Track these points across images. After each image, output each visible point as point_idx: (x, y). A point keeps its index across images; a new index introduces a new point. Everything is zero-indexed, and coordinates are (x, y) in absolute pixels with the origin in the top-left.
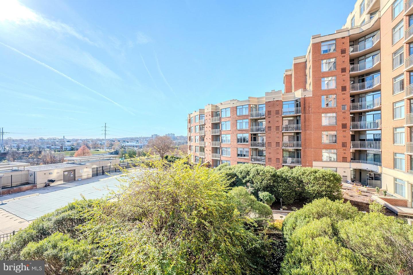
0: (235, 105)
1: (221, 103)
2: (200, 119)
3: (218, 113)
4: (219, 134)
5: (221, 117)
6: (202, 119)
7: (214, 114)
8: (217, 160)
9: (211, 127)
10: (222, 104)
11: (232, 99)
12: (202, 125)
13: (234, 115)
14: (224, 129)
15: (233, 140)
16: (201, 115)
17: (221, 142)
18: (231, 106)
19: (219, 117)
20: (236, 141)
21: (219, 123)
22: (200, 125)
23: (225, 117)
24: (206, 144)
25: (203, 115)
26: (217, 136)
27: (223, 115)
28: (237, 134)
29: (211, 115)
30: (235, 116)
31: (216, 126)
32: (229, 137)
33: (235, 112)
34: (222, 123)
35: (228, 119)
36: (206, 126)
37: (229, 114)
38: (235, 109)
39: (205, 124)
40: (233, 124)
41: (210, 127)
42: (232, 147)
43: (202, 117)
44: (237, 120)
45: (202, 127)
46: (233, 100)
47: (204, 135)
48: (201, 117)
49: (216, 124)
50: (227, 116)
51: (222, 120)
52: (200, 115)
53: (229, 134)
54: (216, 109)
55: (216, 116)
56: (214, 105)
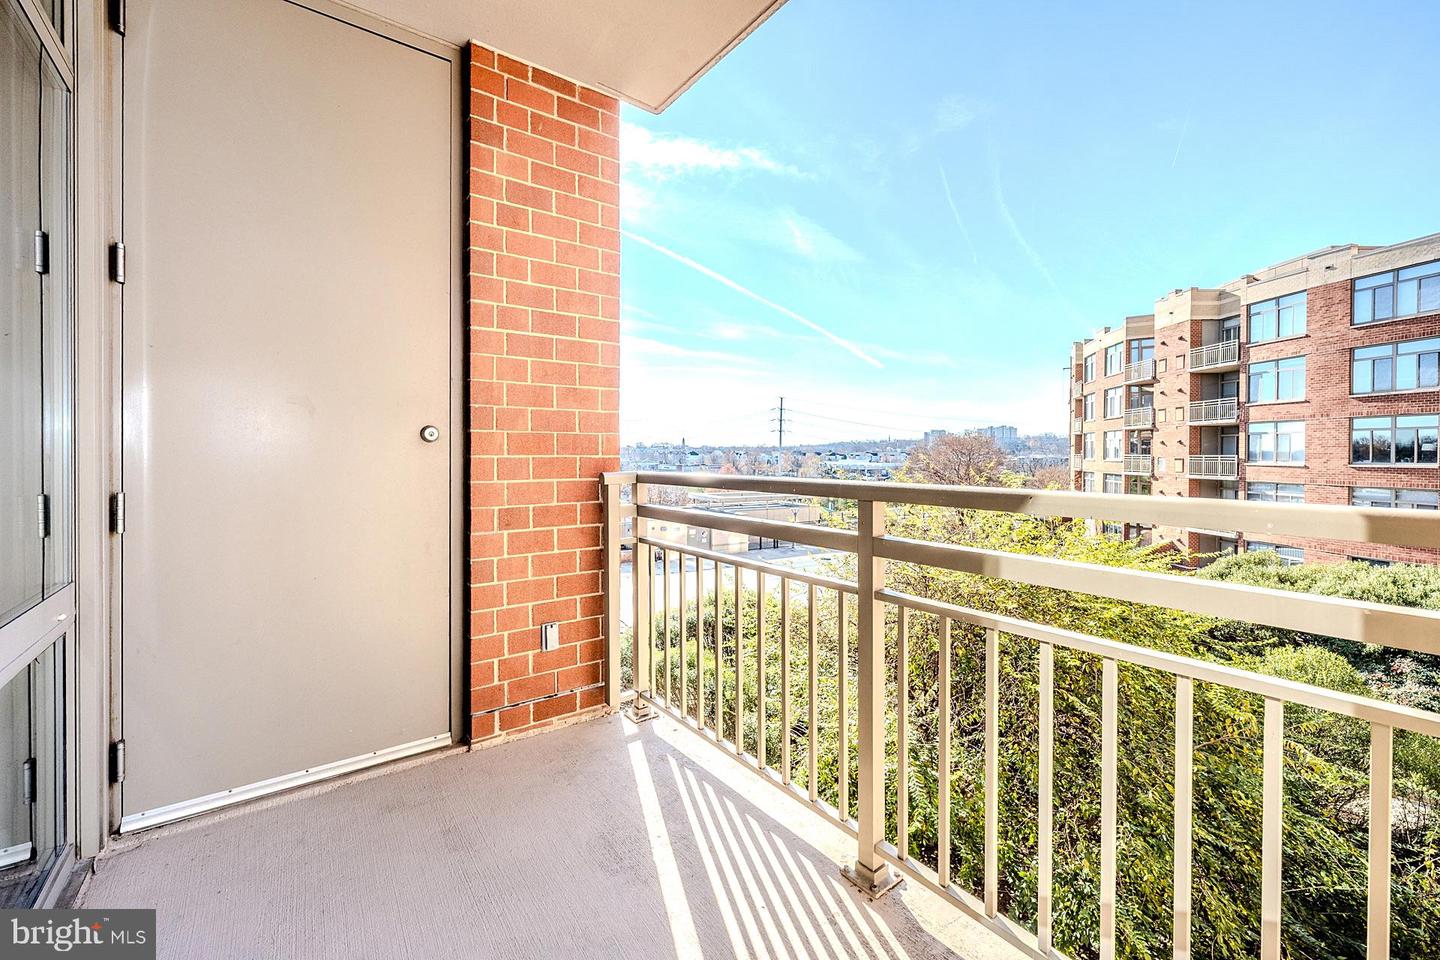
0: (1340, 276)
1: (1248, 277)
2: (1129, 360)
3: (1228, 324)
4: (1233, 421)
5: (1249, 342)
6: (1140, 357)
7: (1208, 331)
8: (1221, 538)
9: (1187, 389)
10: (1252, 279)
12: (1140, 386)
13: (1331, 323)
14: (1264, 391)
15: (1320, 449)
16: (1135, 344)
17: (1242, 455)
18: (1316, 280)
19: (1234, 343)
20: (1345, 453)
21: (1236, 372)
22: (1129, 387)
23: (1272, 337)
24: (1161, 469)
25: (1145, 343)
26: (1224, 429)
27: (1263, 329)
28: (1351, 420)
29: (1187, 336)
30: (1342, 327)
31: (1215, 384)
32: (1296, 436)
33: (1342, 309)
34: (1253, 369)
35: (1291, 349)
36: (1156, 389)
37: (1296, 321)
38: (1339, 295)
39: (1154, 378)
40: (1324, 367)
41: (1180, 390)
42: (1313, 481)
43: (1141, 349)
44: (1352, 350)
45: (1140, 394)
46: (1336, 250)
47: (1149, 426)
48: (1134, 353)
49: (1217, 374)
50: (1286, 333)
51: (1255, 355)
52: (1129, 342)
53: (1301, 419)
54: (1220, 309)
55: (1220, 339)
56: (1205, 291)
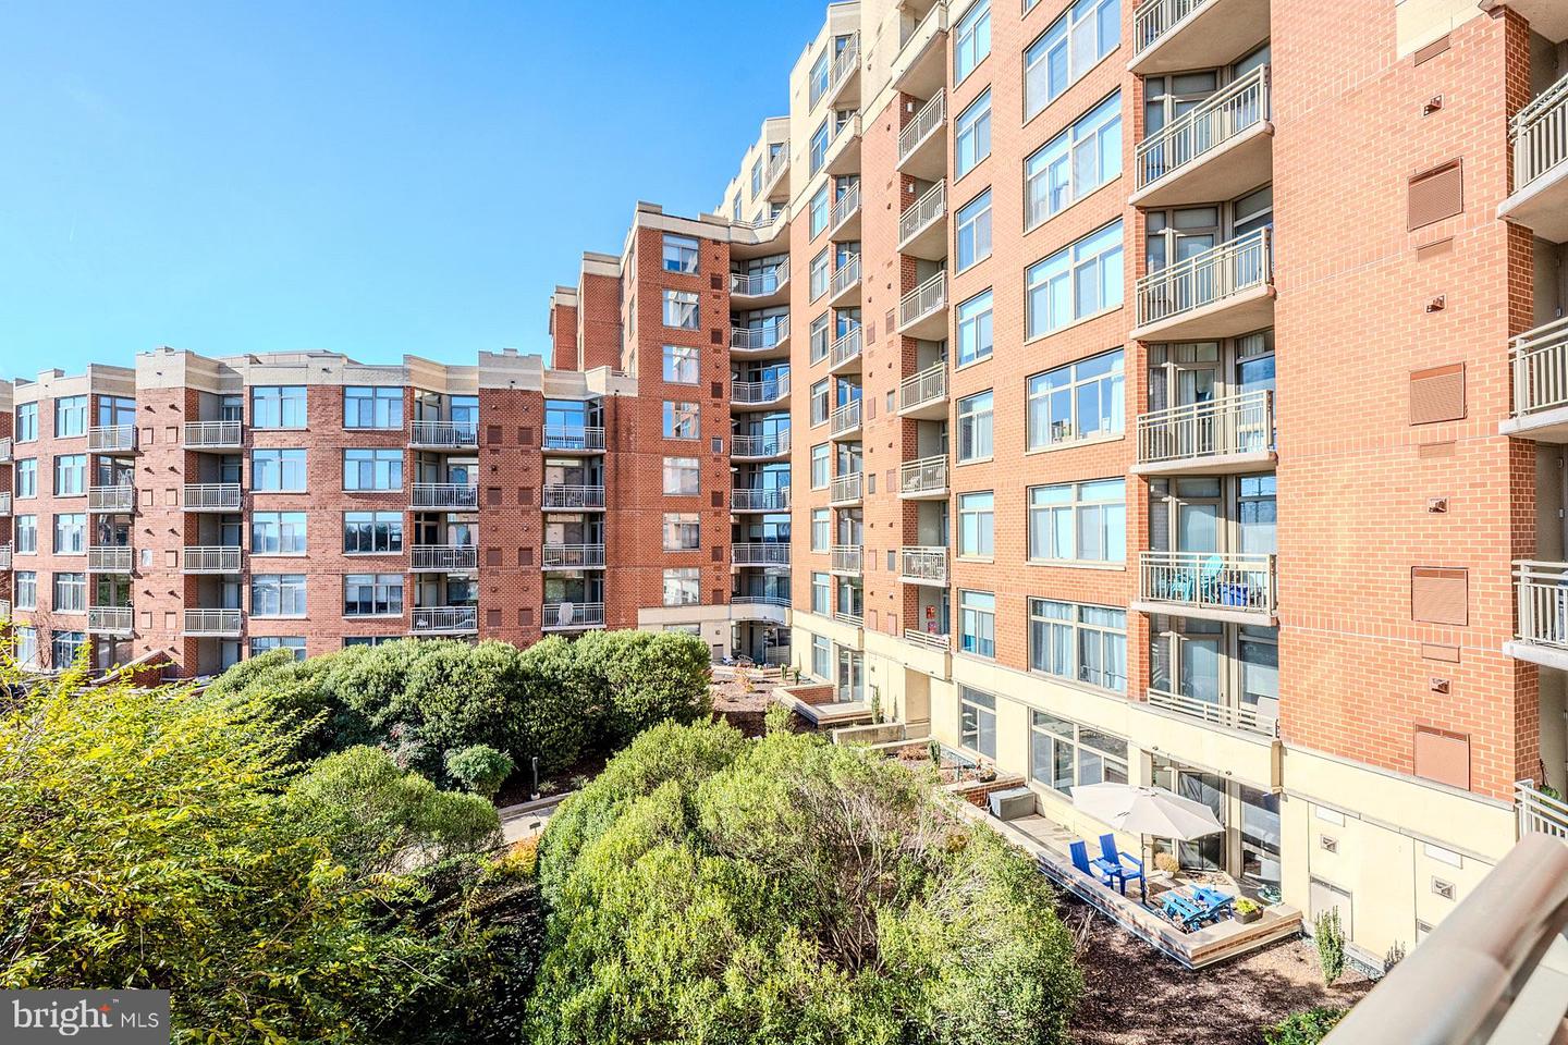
0: (333, 380)
1: (251, 356)
2: (95, 420)
3: (229, 402)
4: (236, 509)
5: (252, 426)
6: (114, 421)
7: (205, 405)
8: (222, 639)
9: (181, 467)
10: (254, 361)
11: (318, 348)
12: (114, 456)
13: (327, 422)
14: (268, 481)
15: (319, 540)
16: (104, 401)
17: (246, 546)
18: (316, 378)
19: (236, 424)
20: (339, 543)
21: (238, 456)
22: (96, 457)
23: (276, 426)
24: (147, 563)
25: (120, 403)
26: (224, 517)
27: (266, 415)
28: (343, 513)
29: (181, 405)
30: (336, 428)
31: (211, 466)
32: (298, 524)
33: (335, 412)
34: (256, 455)
35: (293, 440)
36: (140, 463)
37: (298, 414)
38: (334, 398)
39: (136, 449)
40: (322, 463)
41: (172, 469)
42: (313, 571)
43: (114, 410)
44: (344, 450)
45: (108, 469)
46: (326, 354)
47: (129, 510)
48: (105, 414)
49: (215, 455)
50: (289, 424)
51: (259, 441)
52: (96, 398)
53: (303, 510)
54: (219, 383)
55: (219, 417)
56: (202, 358)
